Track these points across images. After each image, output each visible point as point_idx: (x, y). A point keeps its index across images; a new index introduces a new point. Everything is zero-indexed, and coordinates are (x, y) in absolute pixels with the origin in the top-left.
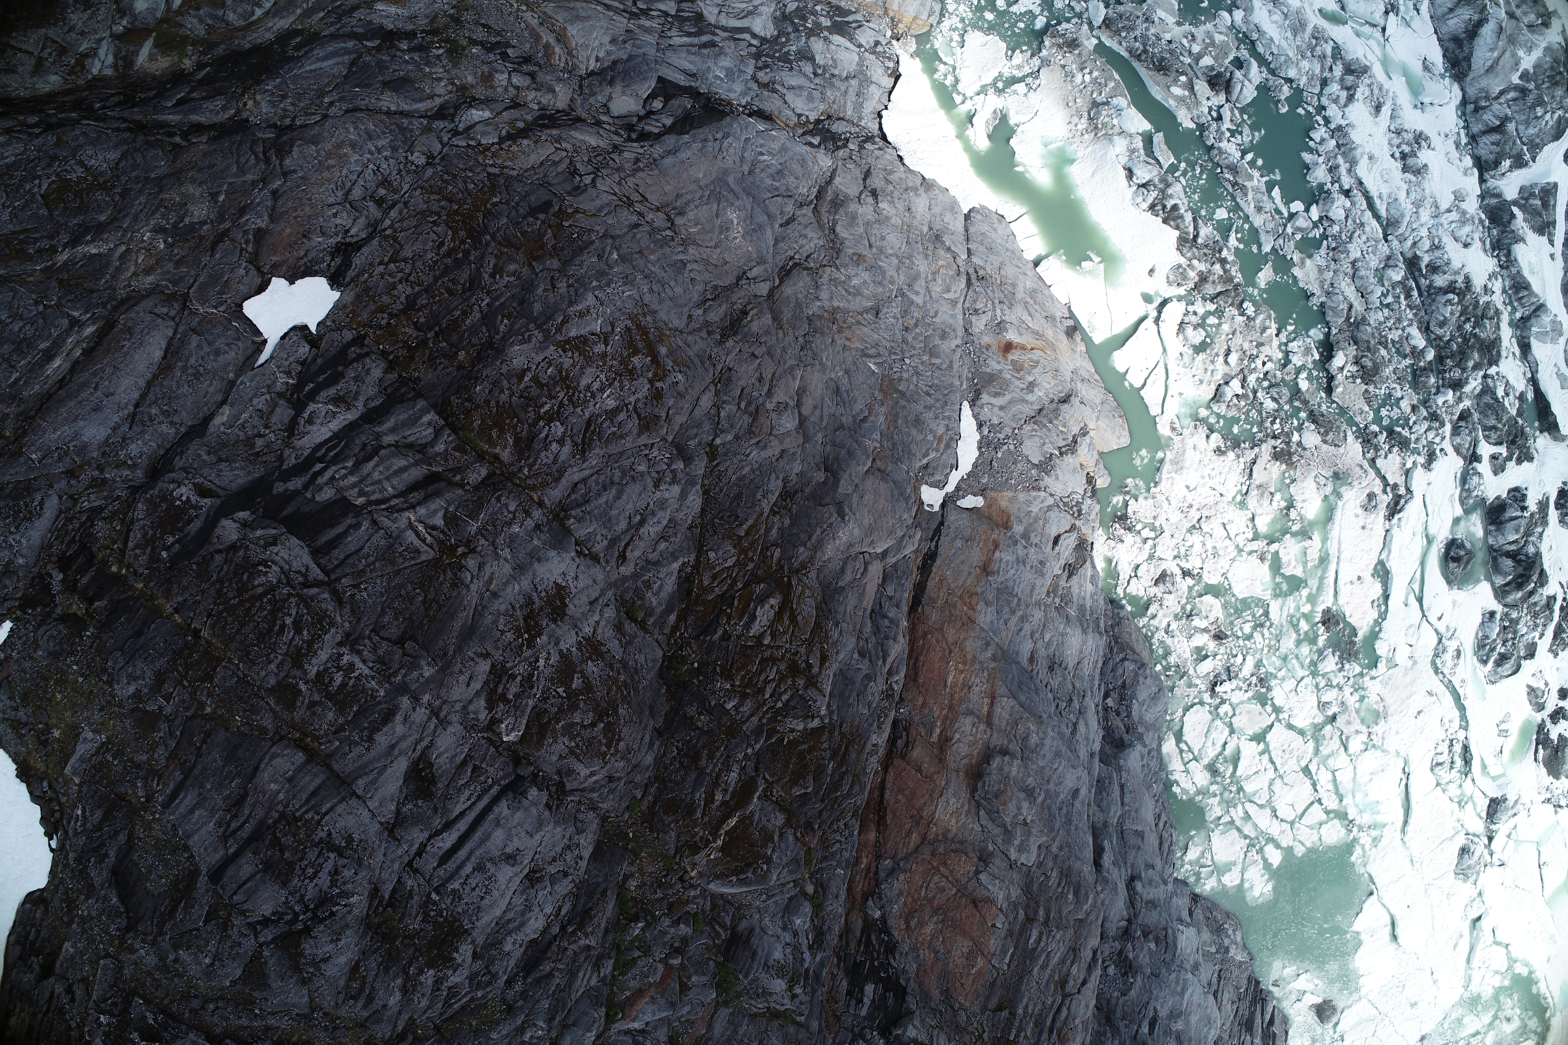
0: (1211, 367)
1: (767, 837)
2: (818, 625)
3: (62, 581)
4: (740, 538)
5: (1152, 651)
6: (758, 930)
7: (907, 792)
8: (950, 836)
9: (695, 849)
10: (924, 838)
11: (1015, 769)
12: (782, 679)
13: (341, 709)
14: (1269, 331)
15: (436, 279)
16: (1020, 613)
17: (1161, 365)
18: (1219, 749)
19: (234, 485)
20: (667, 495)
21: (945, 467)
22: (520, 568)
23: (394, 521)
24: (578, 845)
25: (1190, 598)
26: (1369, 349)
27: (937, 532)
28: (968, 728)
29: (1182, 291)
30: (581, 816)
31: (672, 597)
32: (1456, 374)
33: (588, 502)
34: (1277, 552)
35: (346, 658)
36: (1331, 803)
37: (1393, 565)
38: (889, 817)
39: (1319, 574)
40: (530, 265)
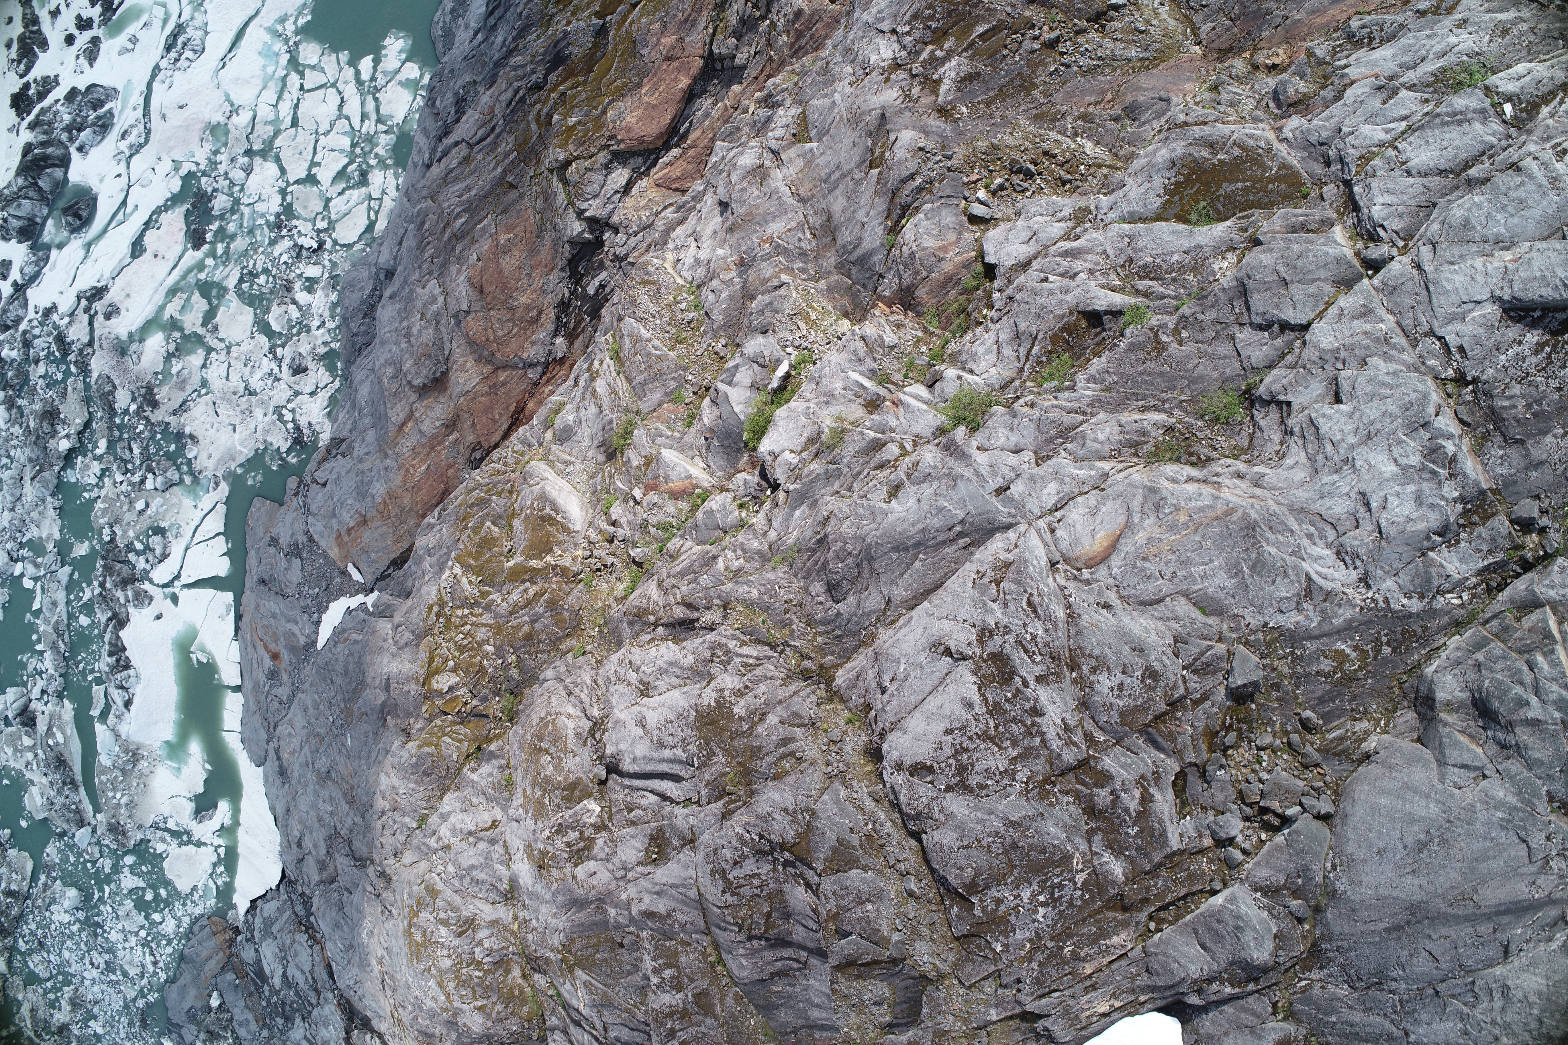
1: (526, 522)
4: (436, 747)
6: (594, 443)
7: (490, 416)
9: (565, 572)
11: (408, 365)
13: (675, 955)
21: (353, 619)
22: (538, 899)
24: (615, 672)
27: (383, 577)
28: (427, 422)
31: (487, 761)
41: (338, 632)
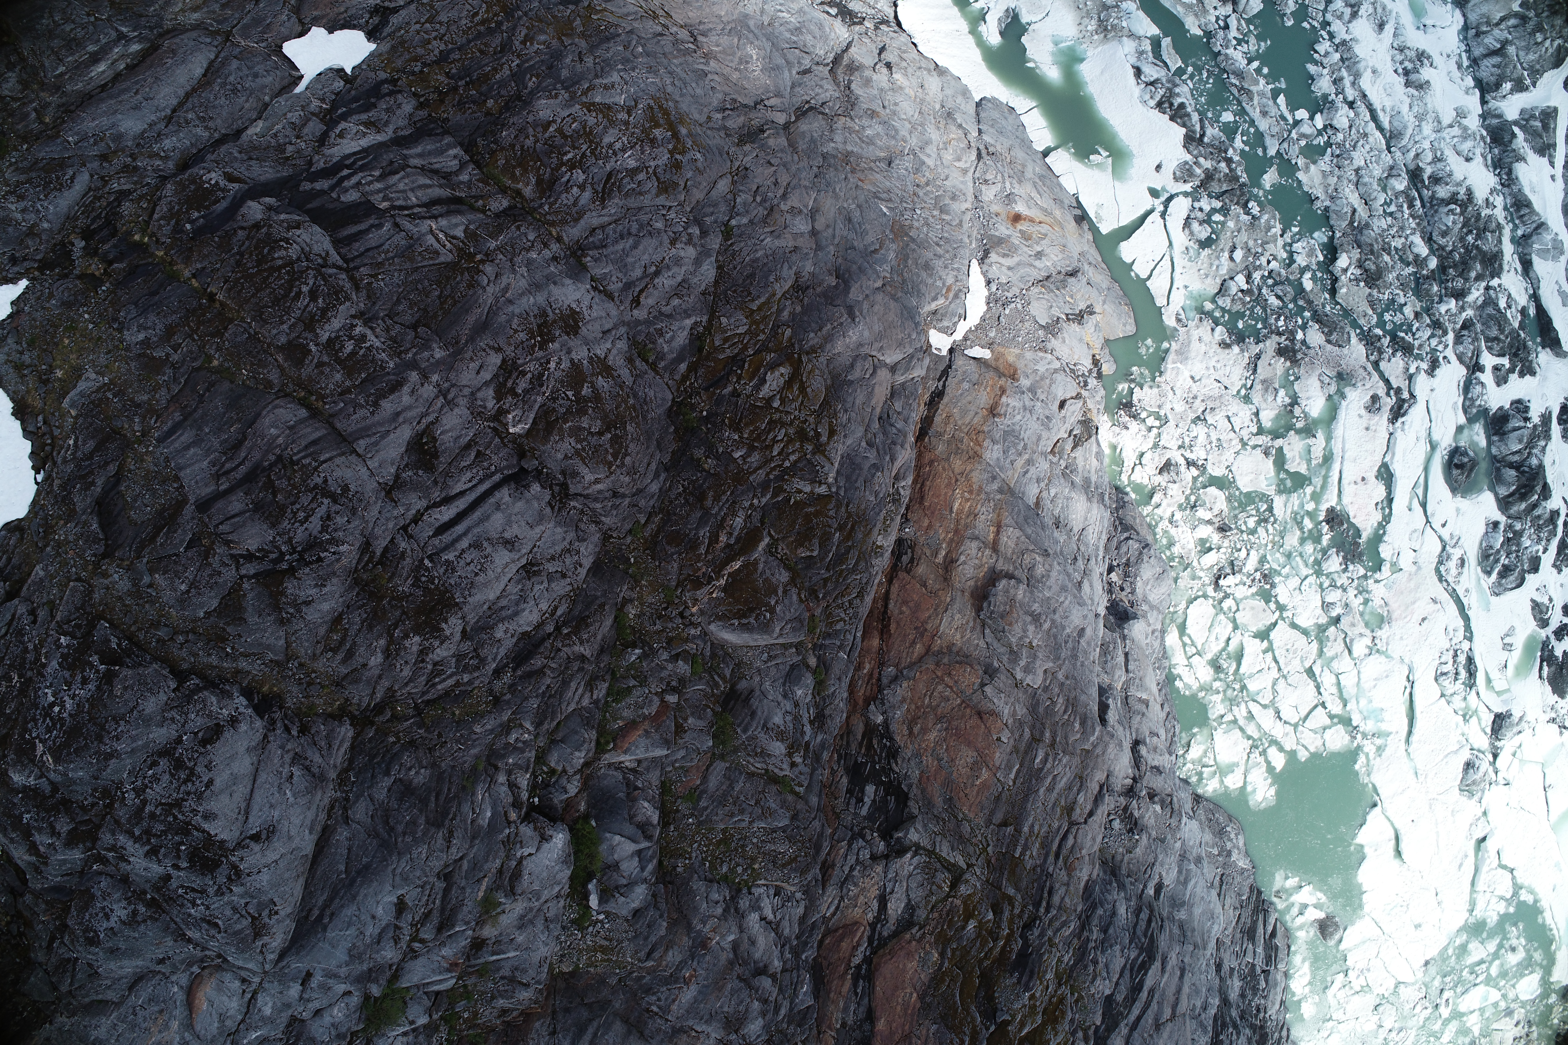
0: (1217, 262)
1: (772, 590)
2: (826, 403)
3: (84, 248)
4: (752, 312)
5: (1156, 540)
6: (758, 693)
7: (911, 604)
8: (955, 649)
9: (697, 584)
10: (928, 650)
11: (1021, 593)
12: (790, 441)
13: (350, 373)
14: (1273, 230)
15: (469, 41)
16: (1026, 456)
17: (1167, 257)
18: (1223, 645)
19: (262, 178)
20: (682, 254)
21: (953, 314)
22: (536, 287)
23: (416, 226)
24: (578, 552)
25: (1194, 489)
26: (1372, 252)
27: (945, 373)
28: (974, 552)
29: (1188, 187)
30: (582, 526)
31: (683, 348)
32: (1459, 283)
33: (605, 246)
34: (1281, 448)
35: (358, 330)
36: (1335, 707)
37: (1396, 468)
38: (893, 627)
39: (1323, 472)
40: (559, 39)
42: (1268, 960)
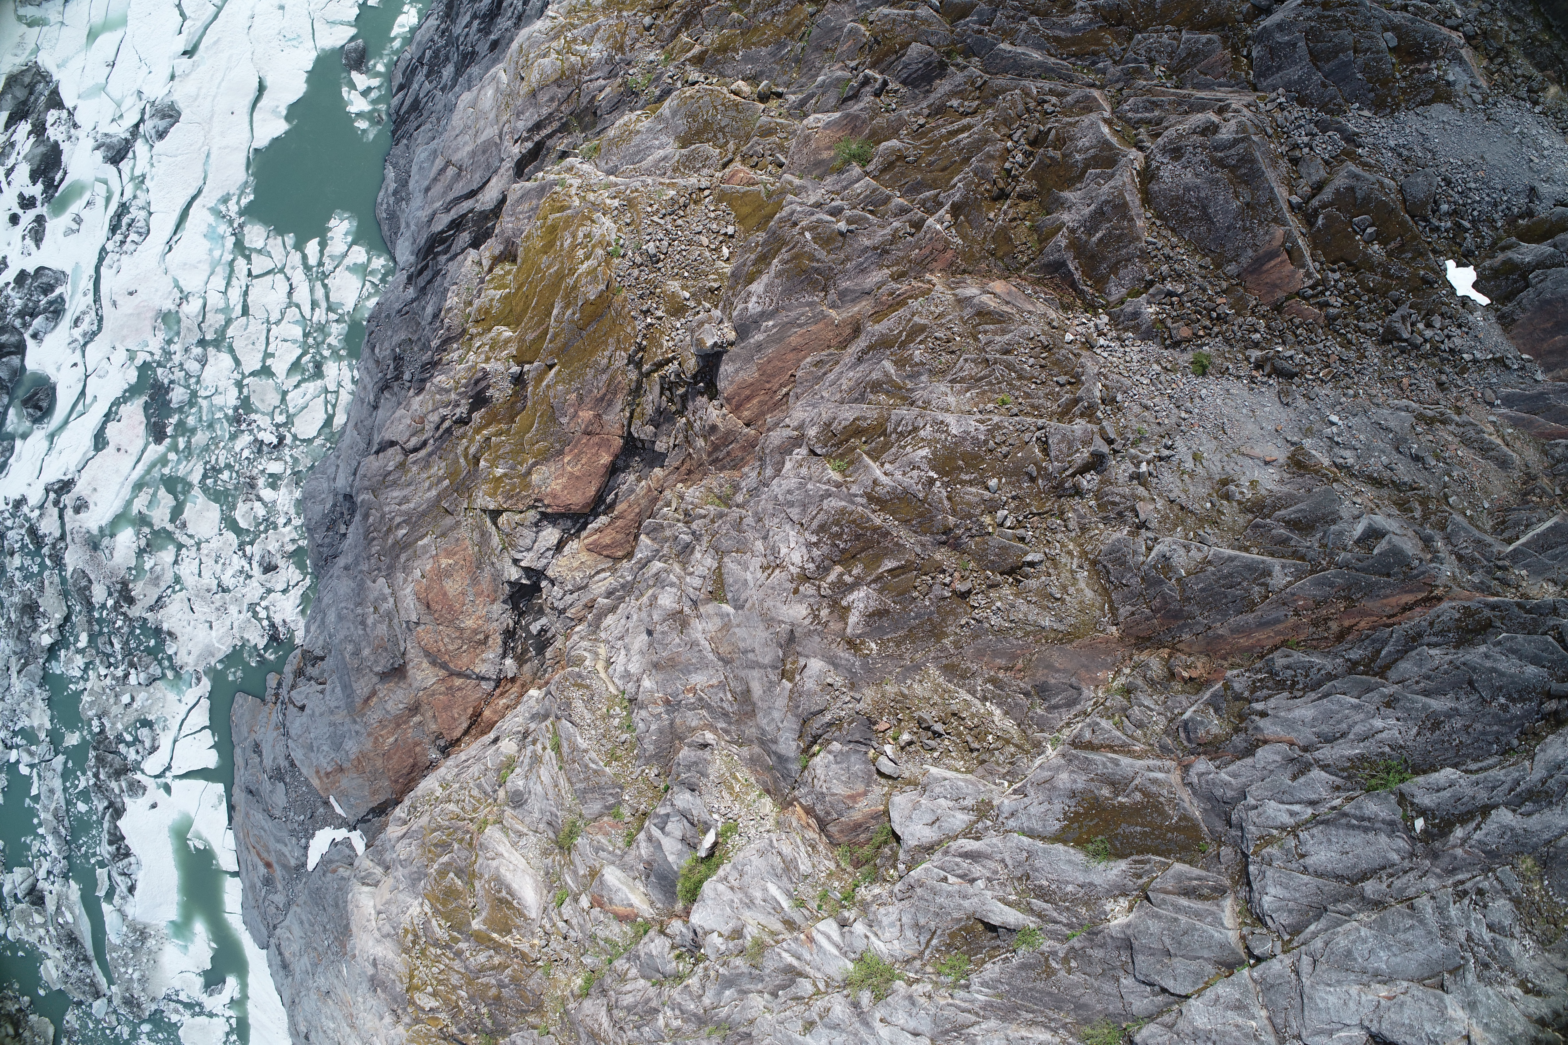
7: (449, 714)
8: (430, 661)
10: (450, 677)
21: (339, 853)
28: (391, 703)
41: (325, 861)
42: (414, 71)
